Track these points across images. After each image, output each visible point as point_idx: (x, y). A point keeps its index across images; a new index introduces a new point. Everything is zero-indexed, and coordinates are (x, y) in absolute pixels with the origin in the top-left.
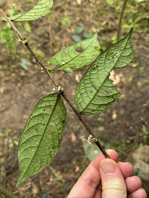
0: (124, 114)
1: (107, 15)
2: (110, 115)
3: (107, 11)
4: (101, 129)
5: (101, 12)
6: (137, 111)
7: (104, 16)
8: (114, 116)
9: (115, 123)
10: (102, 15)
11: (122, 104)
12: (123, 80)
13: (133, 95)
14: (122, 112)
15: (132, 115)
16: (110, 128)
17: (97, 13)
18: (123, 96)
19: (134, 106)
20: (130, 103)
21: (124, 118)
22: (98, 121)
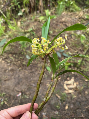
0: (73, 108)
1: (79, 47)
2: (65, 106)
3: (79, 45)
5: (76, 45)
7: (77, 47)
8: (67, 108)
9: (66, 112)
10: (76, 46)
11: (73, 101)
12: (78, 87)
13: (81, 98)
14: (72, 106)
15: (77, 110)
16: (62, 115)
17: (74, 45)
18: (75, 96)
19: (80, 106)
20: (78, 102)
21: (72, 111)
22: (56, 107)
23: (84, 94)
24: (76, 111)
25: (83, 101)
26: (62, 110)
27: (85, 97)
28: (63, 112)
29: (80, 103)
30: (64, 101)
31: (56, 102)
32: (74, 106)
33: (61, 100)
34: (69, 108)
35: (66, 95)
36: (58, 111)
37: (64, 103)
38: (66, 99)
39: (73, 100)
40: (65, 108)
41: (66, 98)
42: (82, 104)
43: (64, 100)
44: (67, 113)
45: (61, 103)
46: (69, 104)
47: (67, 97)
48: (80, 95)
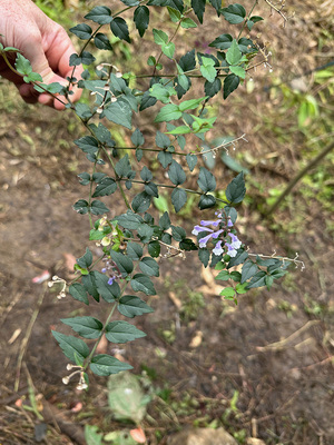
0: (215, 345)
1: (286, 141)
2: (191, 335)
3: (289, 133)
4: (161, 353)
5: (279, 130)
6: (240, 351)
7: (279, 140)
8: (197, 341)
9: (191, 354)
10: (277, 135)
11: (221, 324)
13: (249, 317)
14: (214, 339)
15: (229, 354)
16: (178, 361)
18: (232, 310)
19: (241, 341)
20: (237, 330)
21: (212, 354)
22: (163, 336)
23: (264, 307)
24: (223, 354)
25: (253, 329)
26: (180, 348)
27: (263, 316)
28: (183, 353)
29: (242, 332)
30: (192, 319)
31: (166, 318)
32: (221, 340)
33: (182, 314)
34: (205, 344)
35: (201, 301)
36: (165, 347)
37: (192, 325)
38: (202, 314)
39: (223, 321)
40: (190, 341)
41: (201, 311)
42: (247, 337)
43: (193, 315)
44: (193, 359)
45: (182, 324)
46: (206, 332)
47: (205, 308)
48: (250, 309)
